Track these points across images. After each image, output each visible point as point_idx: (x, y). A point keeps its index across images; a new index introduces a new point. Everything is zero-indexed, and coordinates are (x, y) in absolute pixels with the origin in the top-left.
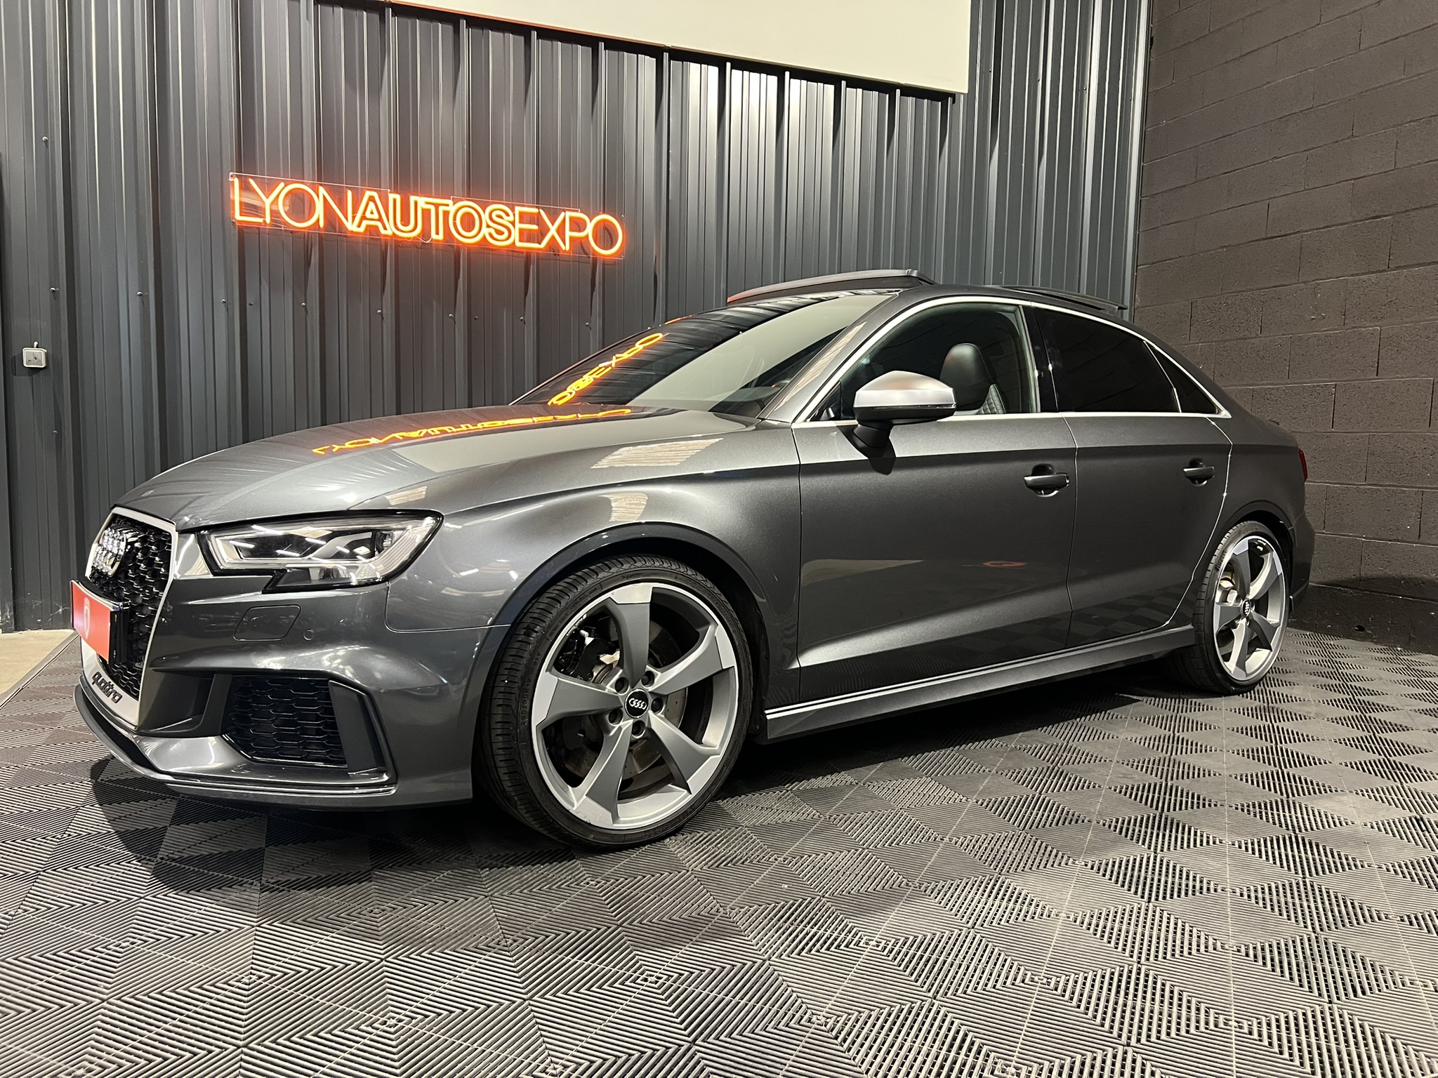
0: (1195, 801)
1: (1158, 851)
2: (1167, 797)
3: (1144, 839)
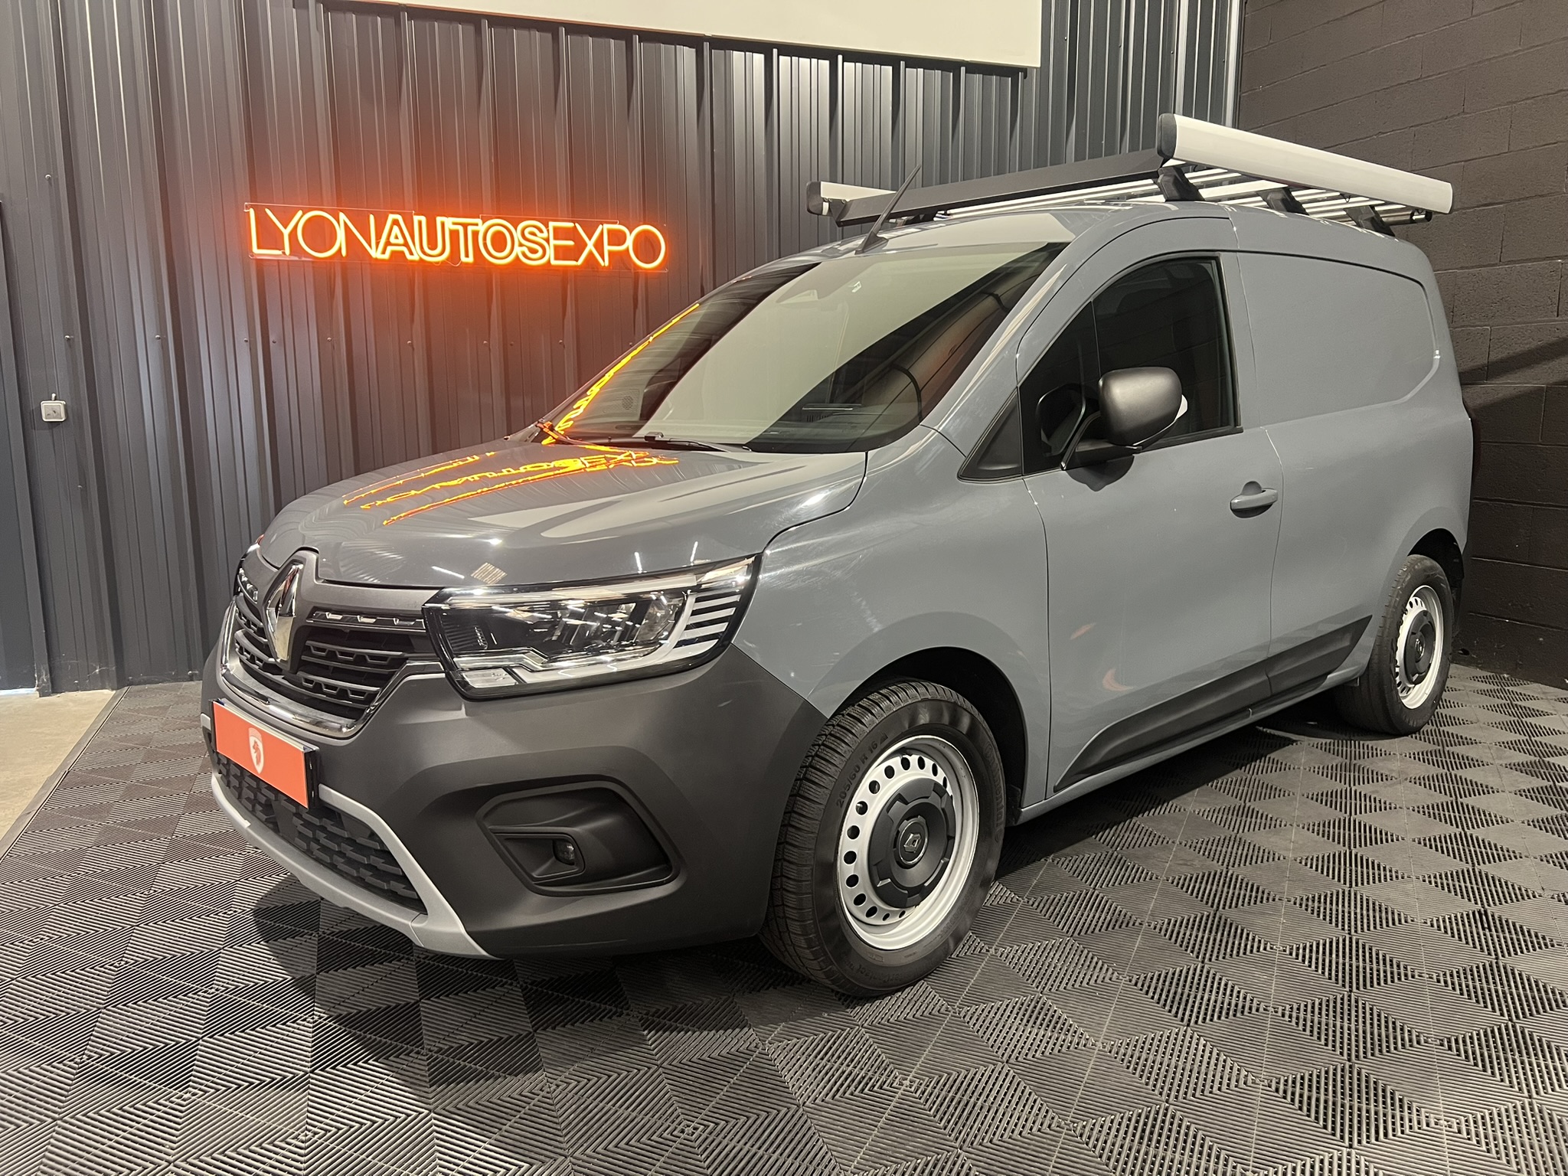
0: (1254, 894)
1: (1206, 960)
2: (1226, 890)
3: (1193, 948)
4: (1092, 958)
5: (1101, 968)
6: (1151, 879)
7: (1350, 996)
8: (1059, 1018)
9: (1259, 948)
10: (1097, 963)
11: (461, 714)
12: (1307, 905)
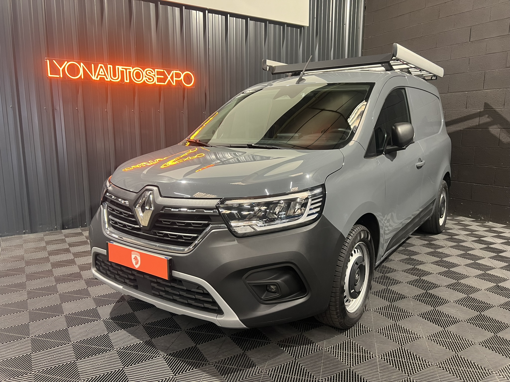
4: (402, 309)
5: (407, 313)
6: (401, 283)
7: (481, 314)
8: (406, 330)
9: (446, 302)
10: (405, 311)
11: (236, 242)
12: (450, 288)
